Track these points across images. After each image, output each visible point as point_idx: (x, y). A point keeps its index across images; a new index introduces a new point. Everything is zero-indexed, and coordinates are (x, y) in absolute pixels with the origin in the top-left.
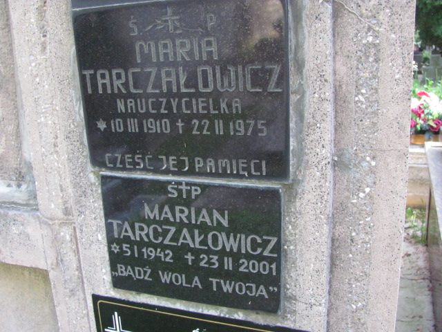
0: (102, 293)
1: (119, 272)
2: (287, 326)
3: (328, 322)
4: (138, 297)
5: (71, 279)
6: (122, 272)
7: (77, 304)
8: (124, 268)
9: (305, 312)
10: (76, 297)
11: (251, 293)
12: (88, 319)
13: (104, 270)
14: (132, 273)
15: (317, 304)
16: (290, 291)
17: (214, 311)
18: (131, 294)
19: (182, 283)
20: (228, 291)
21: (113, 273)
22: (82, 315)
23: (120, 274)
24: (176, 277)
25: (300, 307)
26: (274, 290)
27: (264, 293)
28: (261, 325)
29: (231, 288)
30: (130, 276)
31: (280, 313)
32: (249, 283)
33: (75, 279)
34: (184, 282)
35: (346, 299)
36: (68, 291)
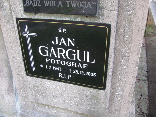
0: (20, 17)
1: (27, 4)
2: (100, 22)
3: (117, 21)
4: (35, 16)
5: (7, 15)
6: (28, 4)
7: (10, 26)
8: (29, 2)
9: (108, 15)
10: (10, 23)
11: (84, 6)
12: (15, 32)
13: (20, 5)
14: (32, 4)
15: (113, 10)
16: (101, 4)
17: (68, 18)
18: (32, 15)
19: (54, 5)
20: (74, 6)
21: (24, 5)
22: (13, 31)
23: (27, 5)
24: (51, 2)
25: (106, 12)
26: (94, 4)
27: (90, 6)
28: (88, 23)
29: (76, 5)
30: (31, 5)
31: (97, 15)
32: (83, 1)
33: (9, 14)
34: (55, 5)
35: (125, 9)
36: (6, 20)
